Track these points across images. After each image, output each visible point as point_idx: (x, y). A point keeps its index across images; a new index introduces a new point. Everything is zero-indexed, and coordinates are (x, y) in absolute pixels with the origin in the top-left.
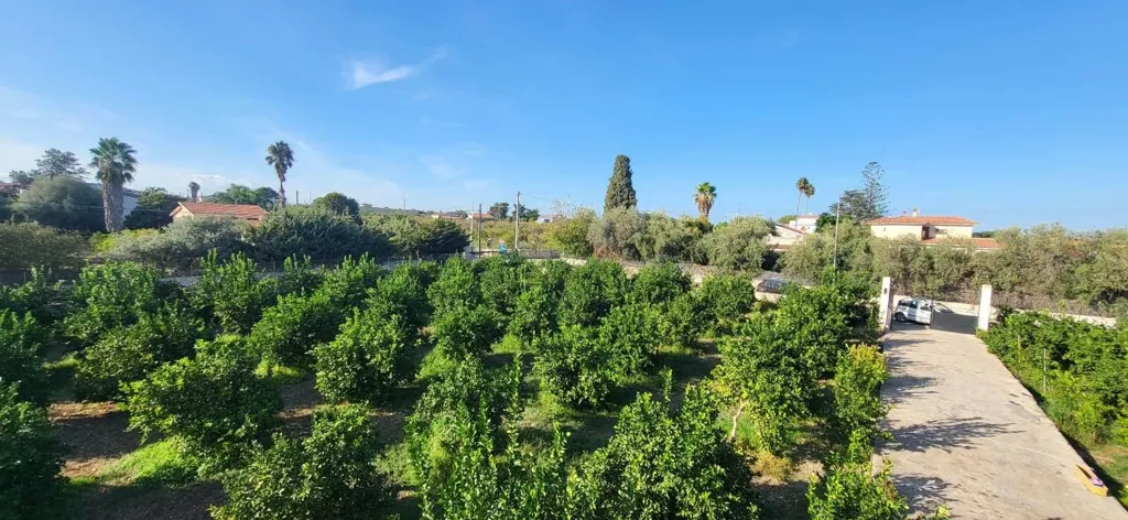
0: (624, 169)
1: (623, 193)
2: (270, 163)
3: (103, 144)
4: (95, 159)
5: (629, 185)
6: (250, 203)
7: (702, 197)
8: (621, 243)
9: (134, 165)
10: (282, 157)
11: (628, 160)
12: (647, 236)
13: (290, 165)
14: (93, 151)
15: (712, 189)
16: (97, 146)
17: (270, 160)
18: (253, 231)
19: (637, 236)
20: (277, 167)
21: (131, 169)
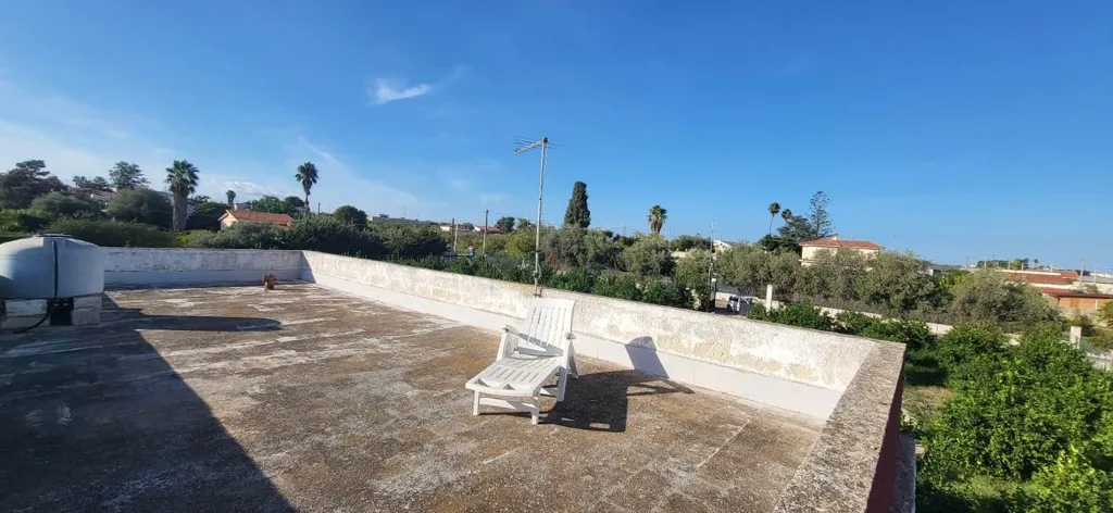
0: (581, 193)
1: (579, 211)
2: (299, 179)
3: (177, 164)
4: (170, 176)
5: (584, 206)
6: (281, 212)
7: (654, 217)
8: (563, 253)
9: (197, 181)
10: (308, 175)
11: (584, 186)
12: (582, 247)
13: (315, 182)
14: (169, 170)
15: (663, 211)
16: (171, 166)
17: (298, 176)
18: (284, 233)
19: (575, 247)
20: (304, 183)
21: (195, 184)
